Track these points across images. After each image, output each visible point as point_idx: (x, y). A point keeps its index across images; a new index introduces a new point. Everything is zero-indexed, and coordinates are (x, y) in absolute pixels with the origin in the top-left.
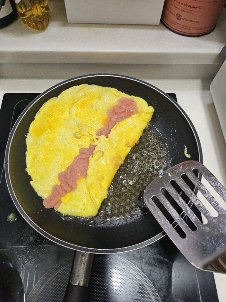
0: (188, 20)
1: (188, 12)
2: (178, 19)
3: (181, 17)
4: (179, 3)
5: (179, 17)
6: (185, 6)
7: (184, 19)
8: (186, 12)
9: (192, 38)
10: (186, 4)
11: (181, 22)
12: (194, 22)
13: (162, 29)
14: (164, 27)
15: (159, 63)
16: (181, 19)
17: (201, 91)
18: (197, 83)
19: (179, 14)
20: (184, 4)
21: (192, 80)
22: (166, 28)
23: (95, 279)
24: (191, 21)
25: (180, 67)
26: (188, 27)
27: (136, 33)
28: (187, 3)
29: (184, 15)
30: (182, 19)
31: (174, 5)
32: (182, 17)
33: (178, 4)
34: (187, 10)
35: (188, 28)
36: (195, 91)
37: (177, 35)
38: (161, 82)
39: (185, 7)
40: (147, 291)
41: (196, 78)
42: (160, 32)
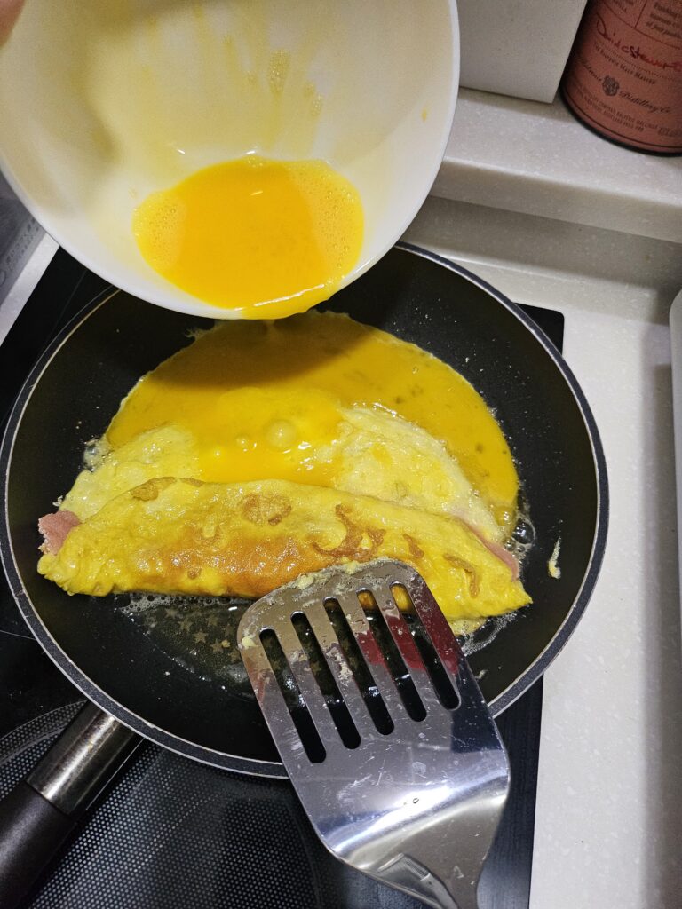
0: (636, 101)
1: (637, 75)
2: (607, 92)
3: (618, 87)
4: (617, 45)
5: (611, 87)
6: (634, 56)
7: (627, 95)
8: (634, 73)
9: (643, 157)
10: (636, 50)
11: (615, 101)
12: (655, 109)
13: (559, 118)
14: (565, 113)
15: (526, 211)
16: (614, 94)
17: (648, 324)
18: (643, 298)
19: (613, 79)
20: (629, 50)
21: (627, 286)
22: (570, 115)
23: (163, 780)
24: (645, 103)
25: (594, 237)
26: (635, 121)
27: (479, 113)
28: (638, 49)
29: (626, 82)
30: (618, 93)
31: (602, 51)
32: (621, 86)
33: (612, 47)
34: (636, 70)
35: (635, 125)
36: (629, 321)
37: (600, 141)
38: (531, 273)
39: (632, 58)
40: (306, 865)
41: (641, 283)
42: (551, 123)
